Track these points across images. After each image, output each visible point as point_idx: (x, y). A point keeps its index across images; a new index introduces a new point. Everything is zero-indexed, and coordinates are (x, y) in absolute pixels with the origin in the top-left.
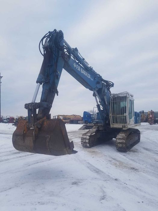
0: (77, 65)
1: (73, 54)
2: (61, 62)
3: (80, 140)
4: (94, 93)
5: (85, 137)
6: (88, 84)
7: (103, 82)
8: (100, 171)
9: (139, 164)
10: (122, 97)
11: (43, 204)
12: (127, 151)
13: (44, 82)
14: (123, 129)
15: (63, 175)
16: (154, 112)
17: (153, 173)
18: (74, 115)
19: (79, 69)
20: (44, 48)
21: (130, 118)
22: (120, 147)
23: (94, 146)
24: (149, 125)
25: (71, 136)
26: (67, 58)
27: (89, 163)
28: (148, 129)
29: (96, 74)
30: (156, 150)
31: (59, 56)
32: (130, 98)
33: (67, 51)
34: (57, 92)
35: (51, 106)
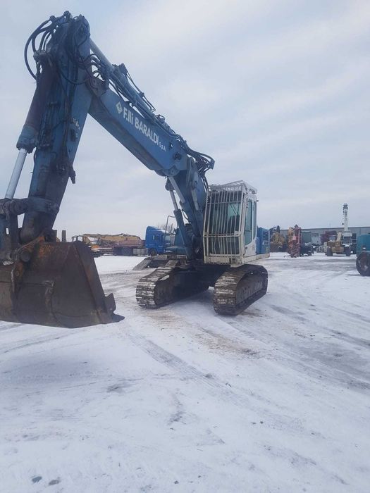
0: (125, 109)
1: (114, 80)
2: (82, 98)
3: (134, 292)
4: (168, 181)
5: (145, 284)
6: (152, 157)
7: (189, 156)
8: (175, 357)
9: (261, 340)
10: (232, 194)
11: (35, 438)
12: (237, 315)
13: (39, 148)
14: (232, 266)
15: (88, 372)
16: (300, 230)
17: (289, 360)
18: (125, 235)
19: (130, 119)
20: (36, 58)
21: (247, 242)
22: (222, 306)
23: (166, 305)
24: (290, 258)
25: (115, 283)
26: (97, 89)
27: (150, 342)
28: (286, 266)
29: (173, 135)
30: (298, 310)
31: (78, 82)
32: (250, 196)
33: (100, 71)
34: (73, 175)
35: (58, 209)
